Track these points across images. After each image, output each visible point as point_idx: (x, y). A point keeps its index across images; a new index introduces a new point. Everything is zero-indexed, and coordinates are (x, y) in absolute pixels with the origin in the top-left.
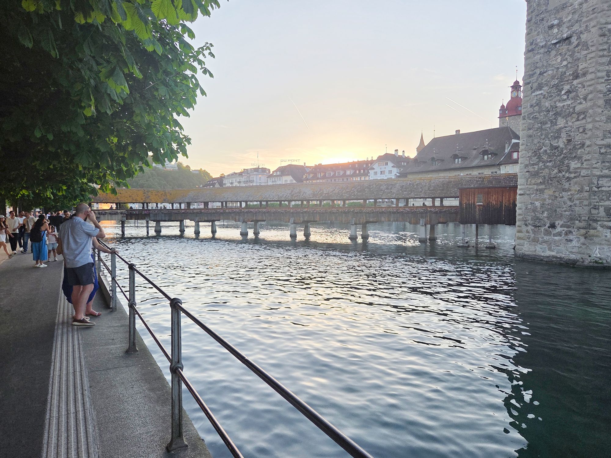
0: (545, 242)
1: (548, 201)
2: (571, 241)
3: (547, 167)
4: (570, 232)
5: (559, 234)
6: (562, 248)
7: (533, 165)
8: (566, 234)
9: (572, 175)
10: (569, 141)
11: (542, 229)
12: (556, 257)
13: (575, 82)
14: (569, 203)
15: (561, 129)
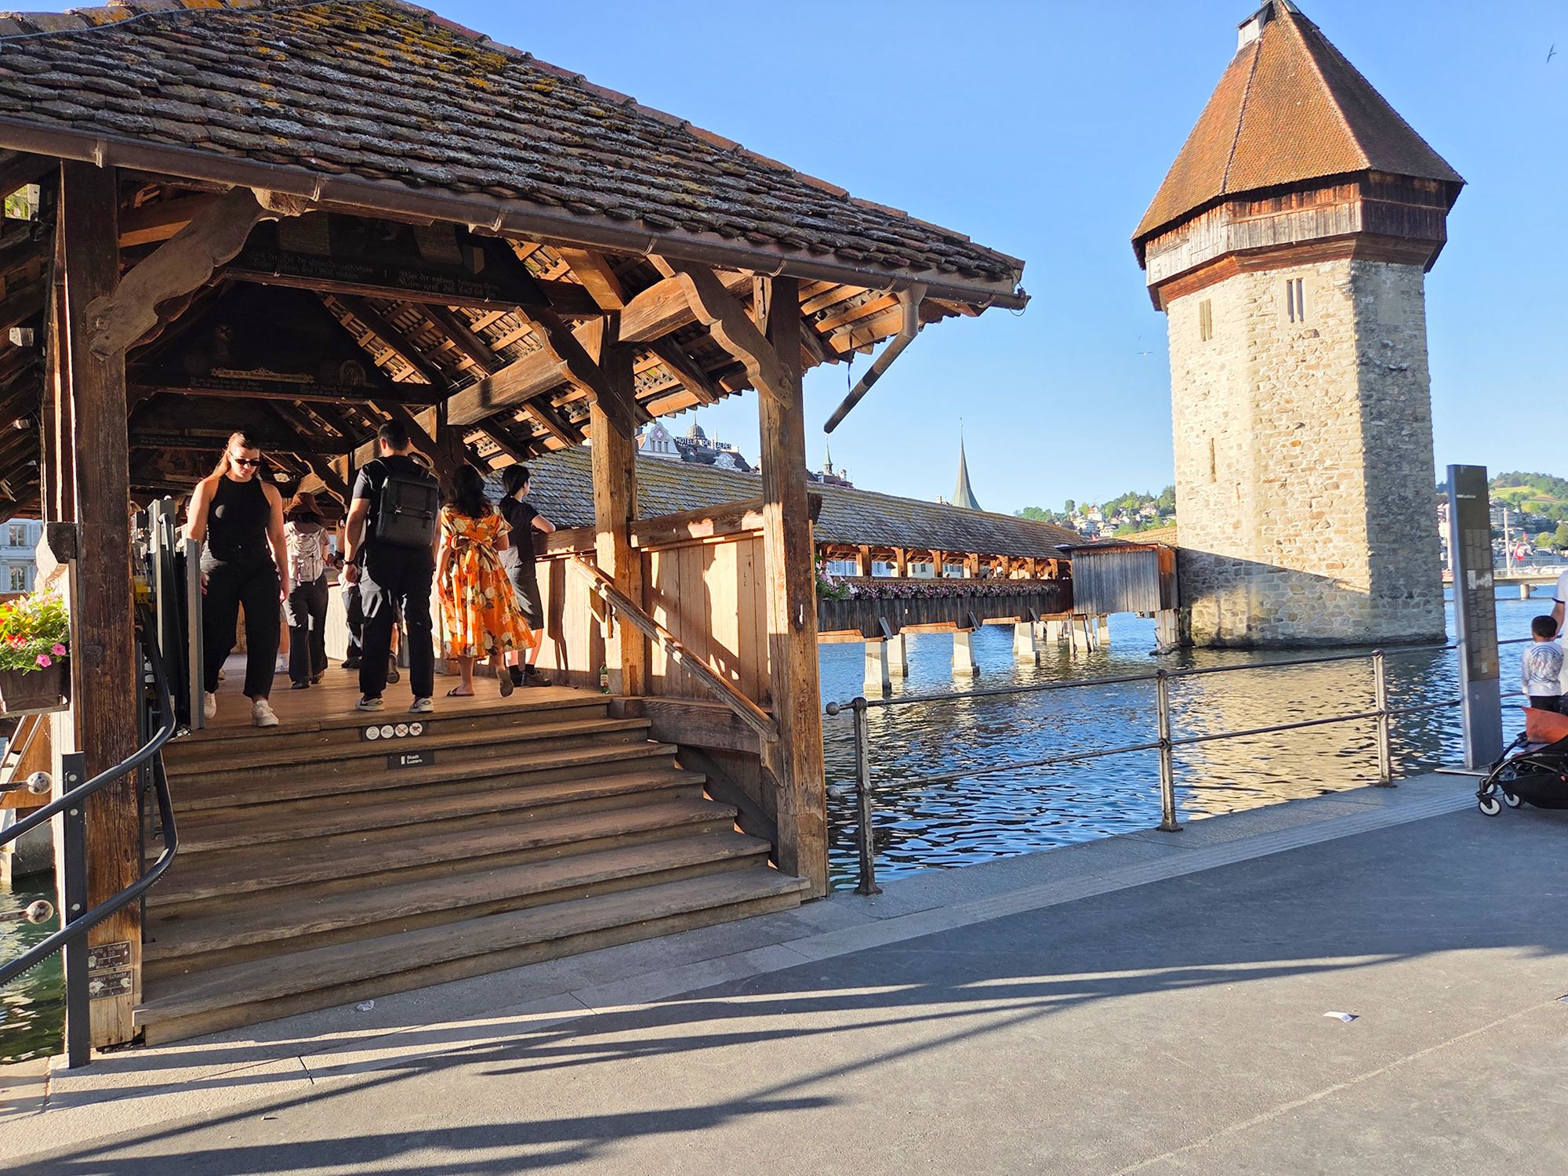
0: (1405, 616)
1: (1403, 565)
2: (1430, 612)
3: (1399, 521)
4: (1429, 602)
5: (1417, 605)
6: (1422, 621)
7: (1382, 516)
8: (1425, 604)
9: (1423, 534)
10: (1417, 493)
11: (1400, 601)
12: (1419, 635)
13: (1414, 425)
14: (1425, 567)
15: (1406, 476)
